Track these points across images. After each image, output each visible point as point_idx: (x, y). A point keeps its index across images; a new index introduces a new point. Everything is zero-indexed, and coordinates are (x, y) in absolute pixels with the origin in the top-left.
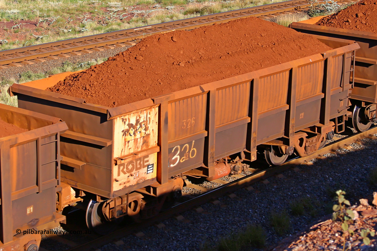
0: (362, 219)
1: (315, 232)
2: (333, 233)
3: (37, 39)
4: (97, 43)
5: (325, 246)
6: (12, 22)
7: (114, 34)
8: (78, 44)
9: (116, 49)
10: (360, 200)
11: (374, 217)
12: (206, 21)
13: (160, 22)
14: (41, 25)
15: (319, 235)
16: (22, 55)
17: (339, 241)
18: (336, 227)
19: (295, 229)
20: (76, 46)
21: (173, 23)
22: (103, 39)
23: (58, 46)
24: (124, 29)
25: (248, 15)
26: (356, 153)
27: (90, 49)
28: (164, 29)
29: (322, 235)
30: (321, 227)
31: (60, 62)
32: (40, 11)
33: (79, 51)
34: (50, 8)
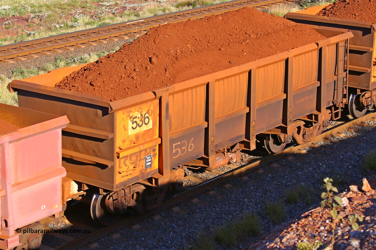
0: (352, 206)
1: (306, 219)
2: (324, 220)
3: (29, 35)
4: (90, 38)
5: (316, 233)
6: (3, 19)
7: (107, 28)
8: (70, 39)
9: (108, 43)
10: (350, 187)
11: (364, 203)
12: (198, 13)
13: (152, 15)
14: (33, 21)
15: (310, 222)
16: (14, 52)
17: (330, 227)
18: (327, 213)
19: (290, 217)
20: (68, 40)
21: (166, 16)
22: (96, 33)
23: (50, 41)
24: (116, 22)
25: (240, 7)
26: (348, 140)
27: (83, 44)
28: (157, 22)
29: (313, 222)
30: (312, 214)
31: (52, 58)
32: (31, 7)
33: (71, 46)
34: (42, 3)
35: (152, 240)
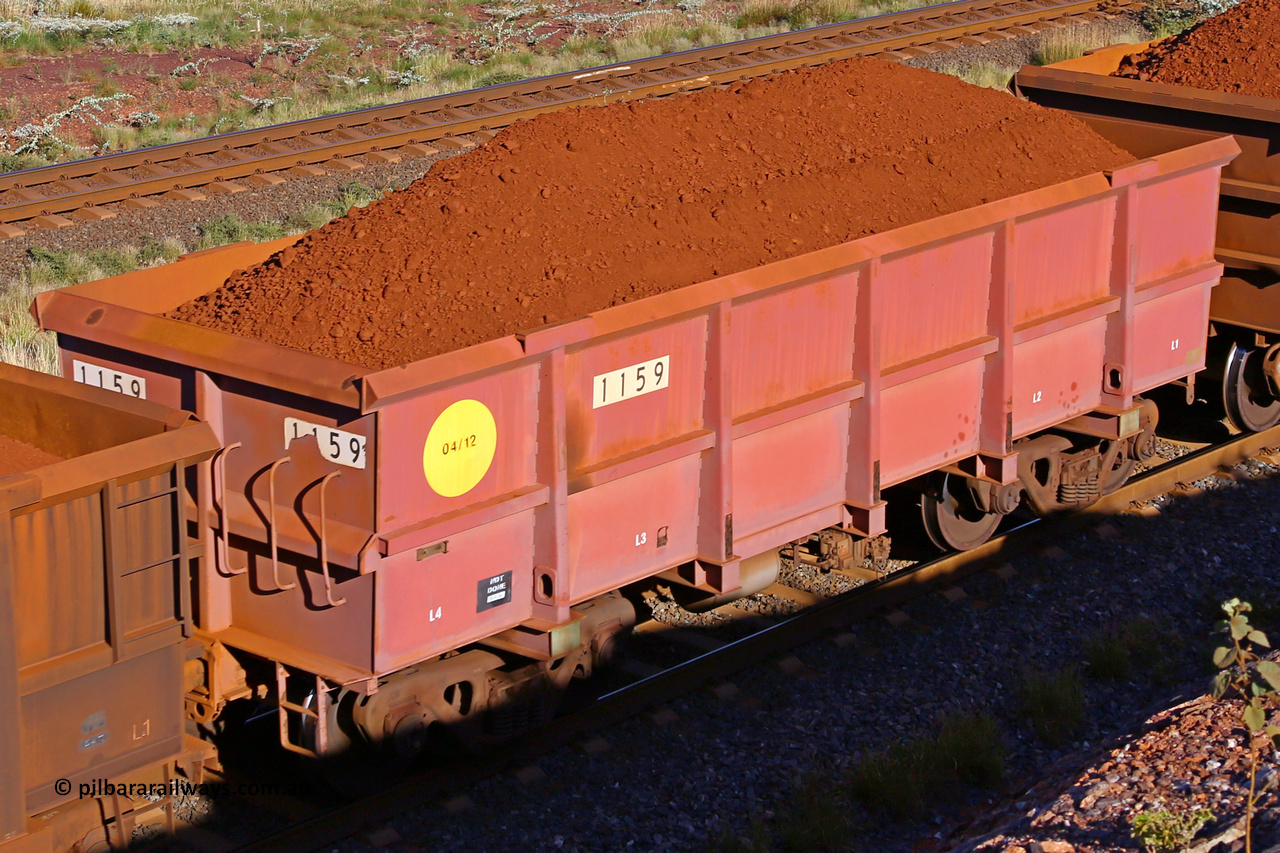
1: (1162, 735)
2: (1221, 738)
3: (256, 110)
4: (453, 122)
5: (1192, 779)
6: (173, 55)
7: (510, 94)
8: (389, 126)
12: (807, 48)
13: (657, 51)
14: (269, 64)
15: (1174, 745)
16: (207, 164)
17: (1239, 762)
18: (1229, 716)
19: (1100, 725)
20: (383, 130)
21: (701, 55)
22: (472, 108)
23: (324, 132)
24: (538, 73)
25: (947, 27)
27: (431, 141)
28: (671, 75)
29: (1184, 743)
30: (1181, 716)
31: (330, 186)
32: (265, 19)
33: (392, 148)
34: (299, 7)
35: (648, 790)
